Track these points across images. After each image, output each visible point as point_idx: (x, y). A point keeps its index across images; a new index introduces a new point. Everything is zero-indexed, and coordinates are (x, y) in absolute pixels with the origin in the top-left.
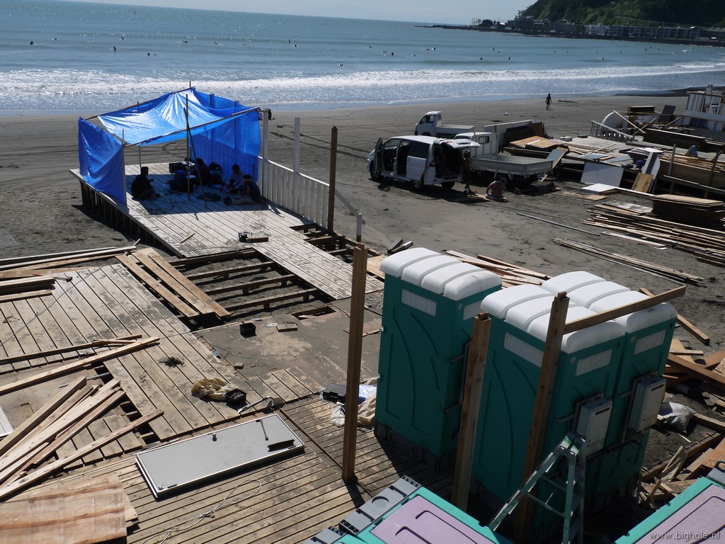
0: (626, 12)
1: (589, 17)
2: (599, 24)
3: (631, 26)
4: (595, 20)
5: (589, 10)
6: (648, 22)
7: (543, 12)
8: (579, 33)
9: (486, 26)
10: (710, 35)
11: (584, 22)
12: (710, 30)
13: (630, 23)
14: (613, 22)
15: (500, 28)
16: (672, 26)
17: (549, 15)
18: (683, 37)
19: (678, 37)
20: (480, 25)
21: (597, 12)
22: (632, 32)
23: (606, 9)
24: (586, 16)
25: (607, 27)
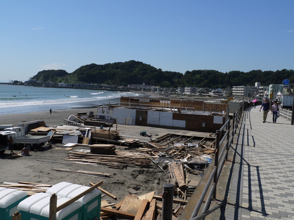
0: (72, 79)
1: (59, 80)
2: (63, 83)
3: (75, 83)
4: (61, 81)
5: (58, 78)
6: (81, 82)
7: (40, 78)
8: (55, 86)
9: (16, 83)
10: (102, 87)
11: (57, 82)
12: (102, 85)
13: (74, 82)
14: (68, 82)
15: (22, 84)
16: (89, 84)
17: (43, 79)
18: (93, 87)
19: (92, 87)
20: (13, 83)
21: (61, 78)
22: (75, 85)
23: (65, 78)
24: (57, 80)
25: (66, 84)
